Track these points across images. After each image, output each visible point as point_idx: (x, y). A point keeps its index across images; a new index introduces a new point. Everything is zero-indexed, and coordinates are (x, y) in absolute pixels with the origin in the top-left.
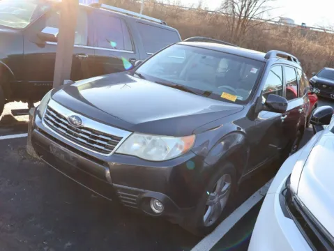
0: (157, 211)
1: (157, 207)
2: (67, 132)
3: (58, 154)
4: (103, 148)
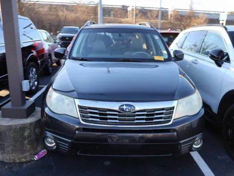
2: (119, 120)
3: (120, 141)
4: (163, 120)
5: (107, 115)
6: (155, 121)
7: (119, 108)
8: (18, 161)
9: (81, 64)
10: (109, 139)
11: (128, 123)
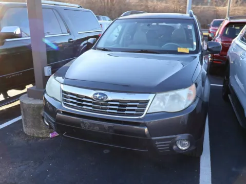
0: (184, 148)
1: (183, 146)
2: (94, 107)
3: (91, 128)
4: (134, 112)
5: (83, 101)
6: (126, 112)
7: (93, 96)
8: (37, 136)
9: (109, 55)
10: (82, 124)
11: (101, 111)
